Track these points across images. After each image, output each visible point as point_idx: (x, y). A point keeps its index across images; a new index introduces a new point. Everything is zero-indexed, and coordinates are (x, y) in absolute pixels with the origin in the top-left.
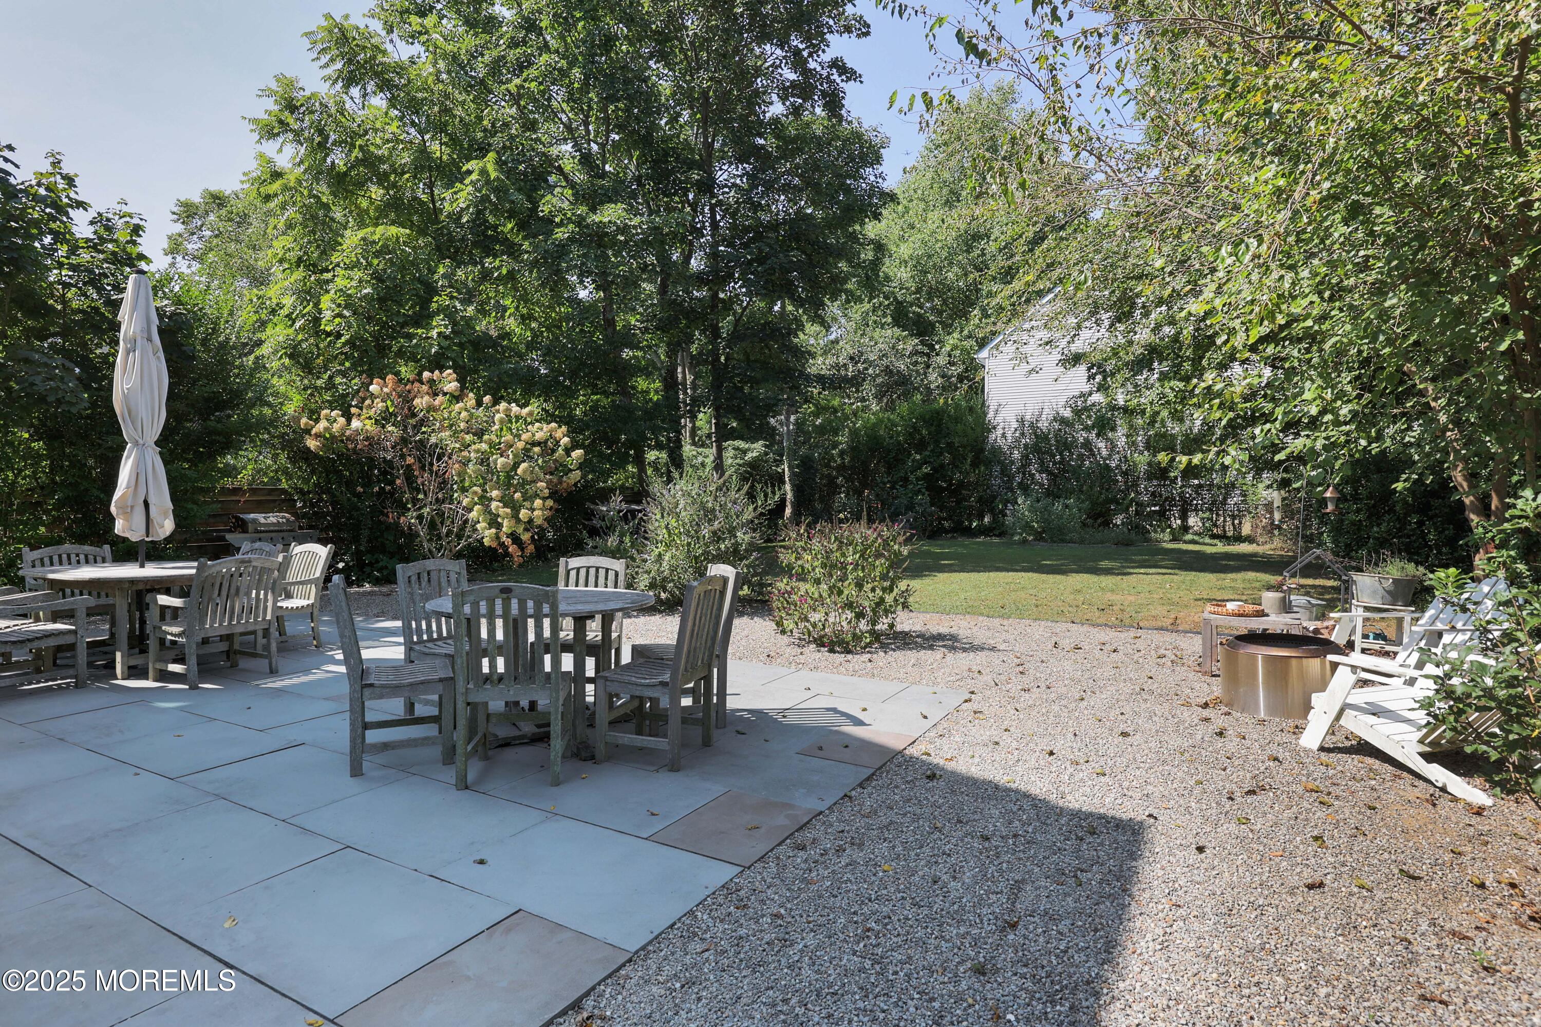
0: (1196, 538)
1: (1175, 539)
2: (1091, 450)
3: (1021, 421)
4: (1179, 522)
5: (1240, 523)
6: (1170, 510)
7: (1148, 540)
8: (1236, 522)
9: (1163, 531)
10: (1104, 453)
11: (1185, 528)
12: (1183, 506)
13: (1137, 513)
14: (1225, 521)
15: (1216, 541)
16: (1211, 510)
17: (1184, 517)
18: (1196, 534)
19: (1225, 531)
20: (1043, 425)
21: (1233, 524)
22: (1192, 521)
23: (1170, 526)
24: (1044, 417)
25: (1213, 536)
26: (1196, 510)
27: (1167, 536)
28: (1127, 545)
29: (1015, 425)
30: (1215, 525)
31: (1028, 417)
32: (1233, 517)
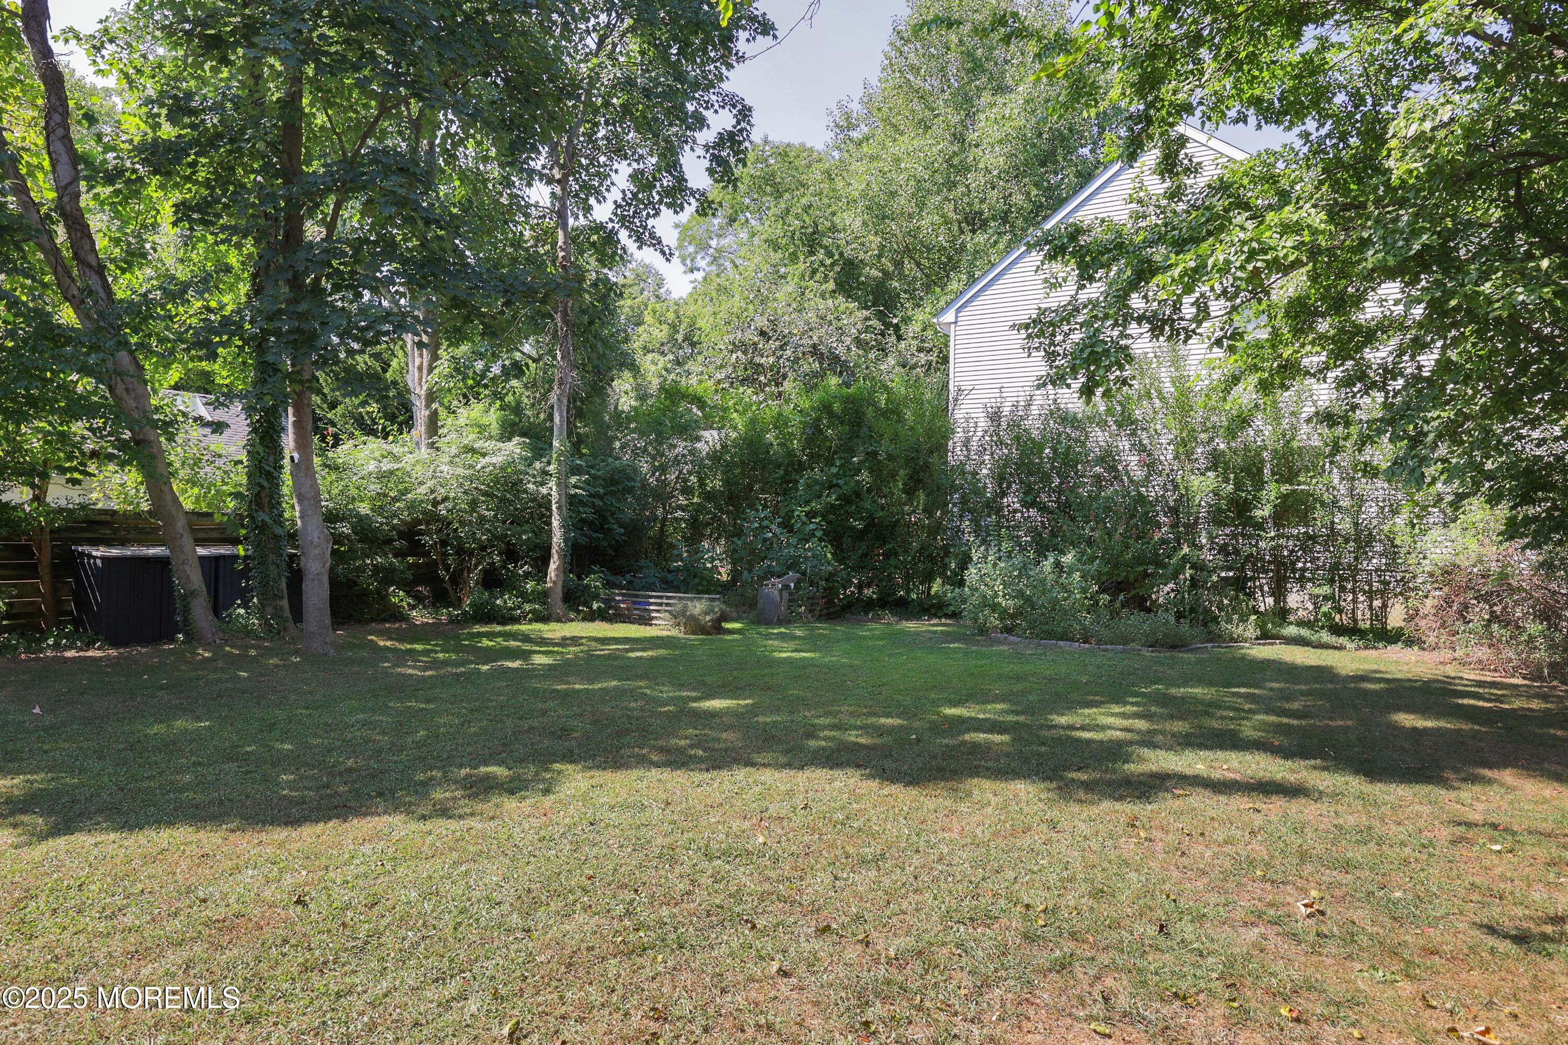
0: (1305, 632)
1: (1265, 636)
2: (1114, 468)
3: (995, 417)
4: (1270, 601)
5: (1384, 606)
6: (1253, 579)
7: (1215, 638)
8: (1377, 603)
9: (1243, 619)
10: (1138, 474)
11: (1282, 614)
12: (1277, 572)
13: (1194, 583)
14: (1355, 601)
15: (1343, 640)
16: (1331, 582)
17: (1279, 593)
18: (1300, 623)
19: (1355, 621)
20: (1034, 425)
21: (1371, 607)
22: (1293, 600)
23: (1255, 611)
24: (1035, 411)
25: (1337, 630)
26: (1302, 580)
27: (1250, 630)
28: (1174, 647)
29: (983, 423)
30: (1340, 611)
31: (1006, 411)
32: (1370, 595)
